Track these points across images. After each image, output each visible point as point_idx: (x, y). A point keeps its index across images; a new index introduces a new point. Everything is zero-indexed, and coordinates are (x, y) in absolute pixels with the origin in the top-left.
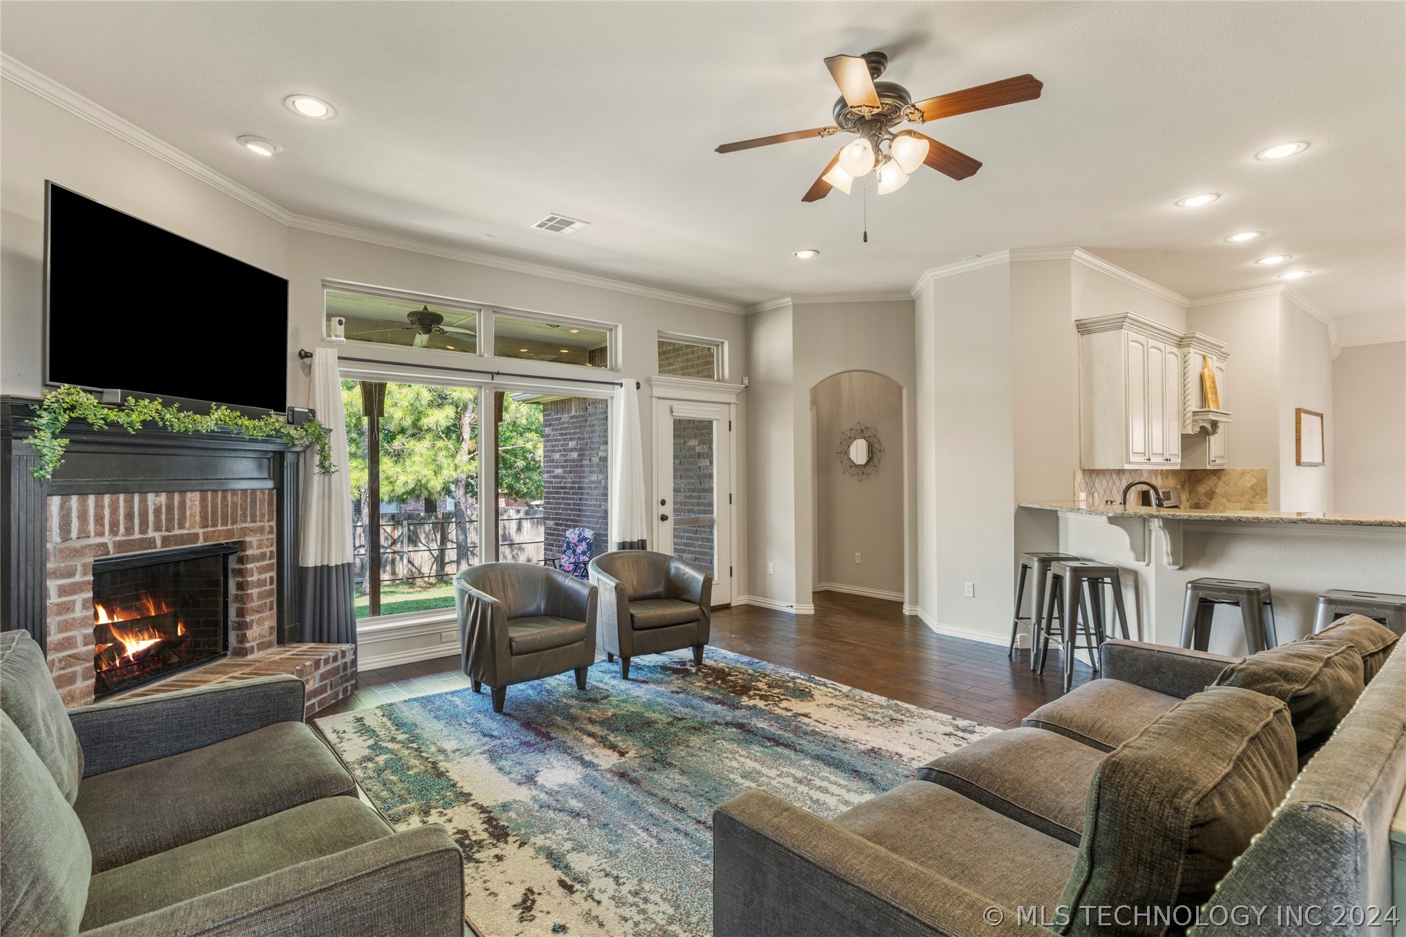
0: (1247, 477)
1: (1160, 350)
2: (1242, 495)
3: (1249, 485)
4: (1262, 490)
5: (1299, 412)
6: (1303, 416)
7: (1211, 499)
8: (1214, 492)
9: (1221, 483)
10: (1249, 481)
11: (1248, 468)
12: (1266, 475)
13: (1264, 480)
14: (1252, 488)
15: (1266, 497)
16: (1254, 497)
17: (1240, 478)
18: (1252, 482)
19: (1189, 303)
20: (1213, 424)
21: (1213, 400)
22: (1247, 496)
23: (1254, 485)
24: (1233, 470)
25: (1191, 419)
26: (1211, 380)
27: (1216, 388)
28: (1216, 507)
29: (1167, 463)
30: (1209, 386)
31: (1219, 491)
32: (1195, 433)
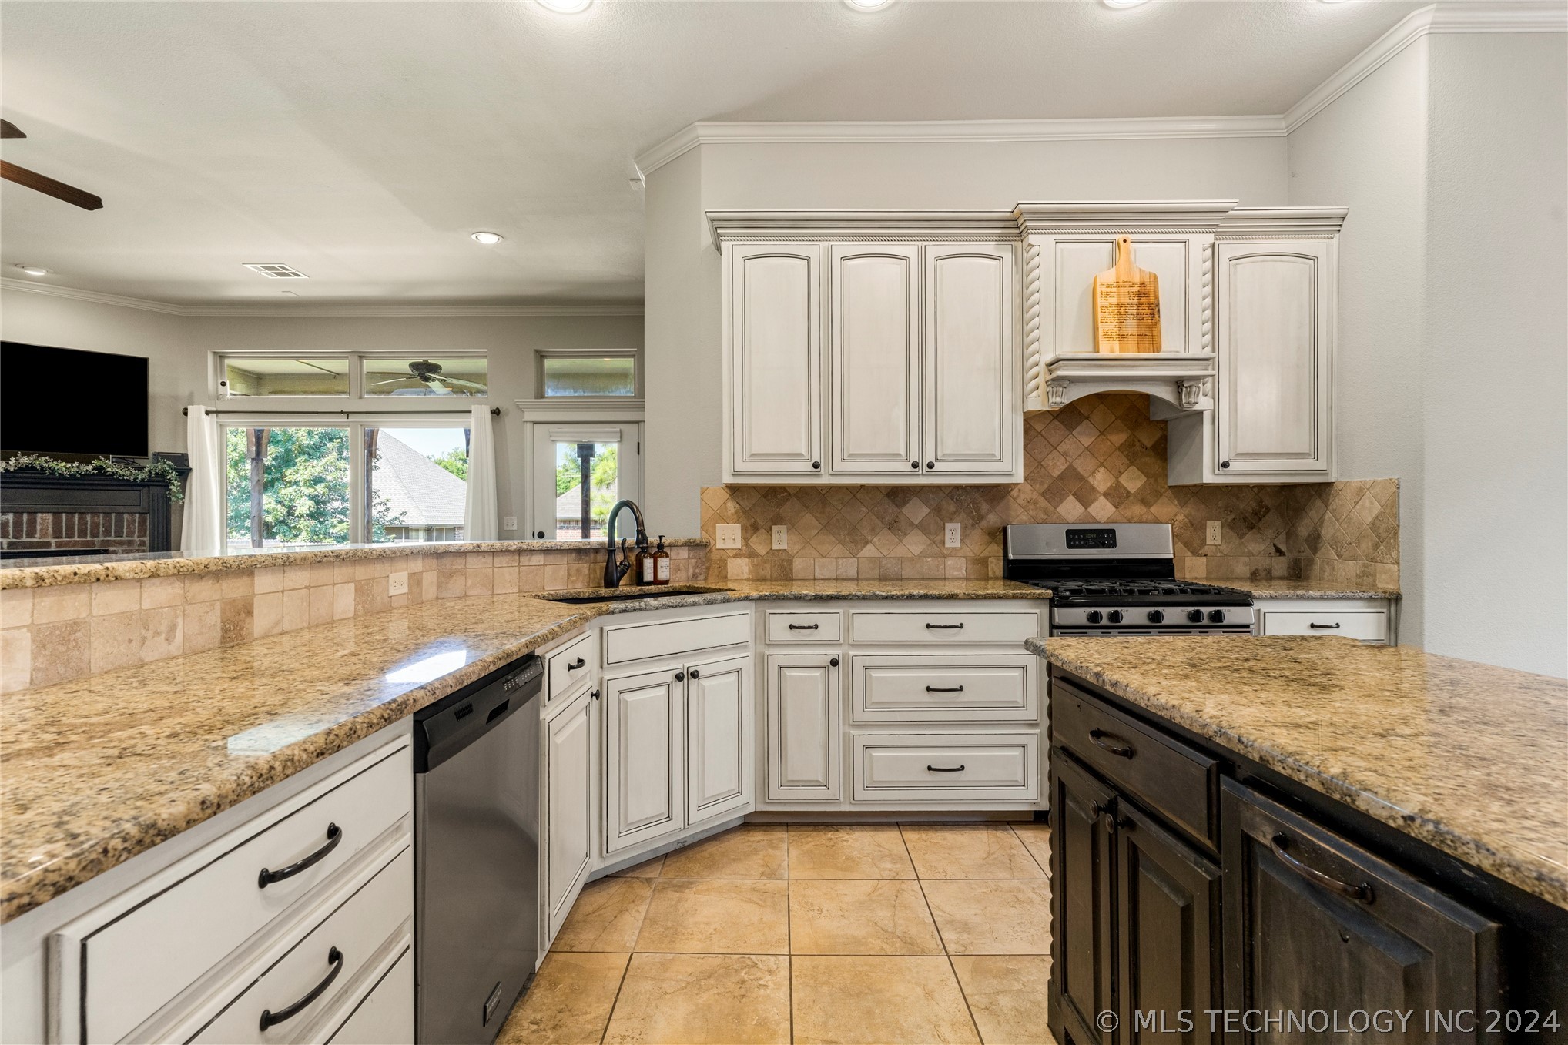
0: (1366, 501)
2: (1358, 542)
3: (1369, 520)
4: (1388, 530)
7: (1315, 549)
8: (1319, 536)
9: (1329, 515)
10: (1368, 511)
11: (1369, 479)
12: (1396, 494)
13: (1392, 505)
14: (1373, 526)
15: (1396, 547)
16: (1376, 546)
17: (1356, 503)
18: (1375, 512)
19: (1283, 125)
20: (1178, 383)
21: (1125, 333)
22: (1366, 546)
23: (1377, 517)
24: (1346, 484)
25: (1041, 380)
26: (1124, 292)
27: (1158, 305)
28: (1323, 570)
29: (924, 472)
30: (1106, 304)
31: (1327, 532)
32: (1057, 408)
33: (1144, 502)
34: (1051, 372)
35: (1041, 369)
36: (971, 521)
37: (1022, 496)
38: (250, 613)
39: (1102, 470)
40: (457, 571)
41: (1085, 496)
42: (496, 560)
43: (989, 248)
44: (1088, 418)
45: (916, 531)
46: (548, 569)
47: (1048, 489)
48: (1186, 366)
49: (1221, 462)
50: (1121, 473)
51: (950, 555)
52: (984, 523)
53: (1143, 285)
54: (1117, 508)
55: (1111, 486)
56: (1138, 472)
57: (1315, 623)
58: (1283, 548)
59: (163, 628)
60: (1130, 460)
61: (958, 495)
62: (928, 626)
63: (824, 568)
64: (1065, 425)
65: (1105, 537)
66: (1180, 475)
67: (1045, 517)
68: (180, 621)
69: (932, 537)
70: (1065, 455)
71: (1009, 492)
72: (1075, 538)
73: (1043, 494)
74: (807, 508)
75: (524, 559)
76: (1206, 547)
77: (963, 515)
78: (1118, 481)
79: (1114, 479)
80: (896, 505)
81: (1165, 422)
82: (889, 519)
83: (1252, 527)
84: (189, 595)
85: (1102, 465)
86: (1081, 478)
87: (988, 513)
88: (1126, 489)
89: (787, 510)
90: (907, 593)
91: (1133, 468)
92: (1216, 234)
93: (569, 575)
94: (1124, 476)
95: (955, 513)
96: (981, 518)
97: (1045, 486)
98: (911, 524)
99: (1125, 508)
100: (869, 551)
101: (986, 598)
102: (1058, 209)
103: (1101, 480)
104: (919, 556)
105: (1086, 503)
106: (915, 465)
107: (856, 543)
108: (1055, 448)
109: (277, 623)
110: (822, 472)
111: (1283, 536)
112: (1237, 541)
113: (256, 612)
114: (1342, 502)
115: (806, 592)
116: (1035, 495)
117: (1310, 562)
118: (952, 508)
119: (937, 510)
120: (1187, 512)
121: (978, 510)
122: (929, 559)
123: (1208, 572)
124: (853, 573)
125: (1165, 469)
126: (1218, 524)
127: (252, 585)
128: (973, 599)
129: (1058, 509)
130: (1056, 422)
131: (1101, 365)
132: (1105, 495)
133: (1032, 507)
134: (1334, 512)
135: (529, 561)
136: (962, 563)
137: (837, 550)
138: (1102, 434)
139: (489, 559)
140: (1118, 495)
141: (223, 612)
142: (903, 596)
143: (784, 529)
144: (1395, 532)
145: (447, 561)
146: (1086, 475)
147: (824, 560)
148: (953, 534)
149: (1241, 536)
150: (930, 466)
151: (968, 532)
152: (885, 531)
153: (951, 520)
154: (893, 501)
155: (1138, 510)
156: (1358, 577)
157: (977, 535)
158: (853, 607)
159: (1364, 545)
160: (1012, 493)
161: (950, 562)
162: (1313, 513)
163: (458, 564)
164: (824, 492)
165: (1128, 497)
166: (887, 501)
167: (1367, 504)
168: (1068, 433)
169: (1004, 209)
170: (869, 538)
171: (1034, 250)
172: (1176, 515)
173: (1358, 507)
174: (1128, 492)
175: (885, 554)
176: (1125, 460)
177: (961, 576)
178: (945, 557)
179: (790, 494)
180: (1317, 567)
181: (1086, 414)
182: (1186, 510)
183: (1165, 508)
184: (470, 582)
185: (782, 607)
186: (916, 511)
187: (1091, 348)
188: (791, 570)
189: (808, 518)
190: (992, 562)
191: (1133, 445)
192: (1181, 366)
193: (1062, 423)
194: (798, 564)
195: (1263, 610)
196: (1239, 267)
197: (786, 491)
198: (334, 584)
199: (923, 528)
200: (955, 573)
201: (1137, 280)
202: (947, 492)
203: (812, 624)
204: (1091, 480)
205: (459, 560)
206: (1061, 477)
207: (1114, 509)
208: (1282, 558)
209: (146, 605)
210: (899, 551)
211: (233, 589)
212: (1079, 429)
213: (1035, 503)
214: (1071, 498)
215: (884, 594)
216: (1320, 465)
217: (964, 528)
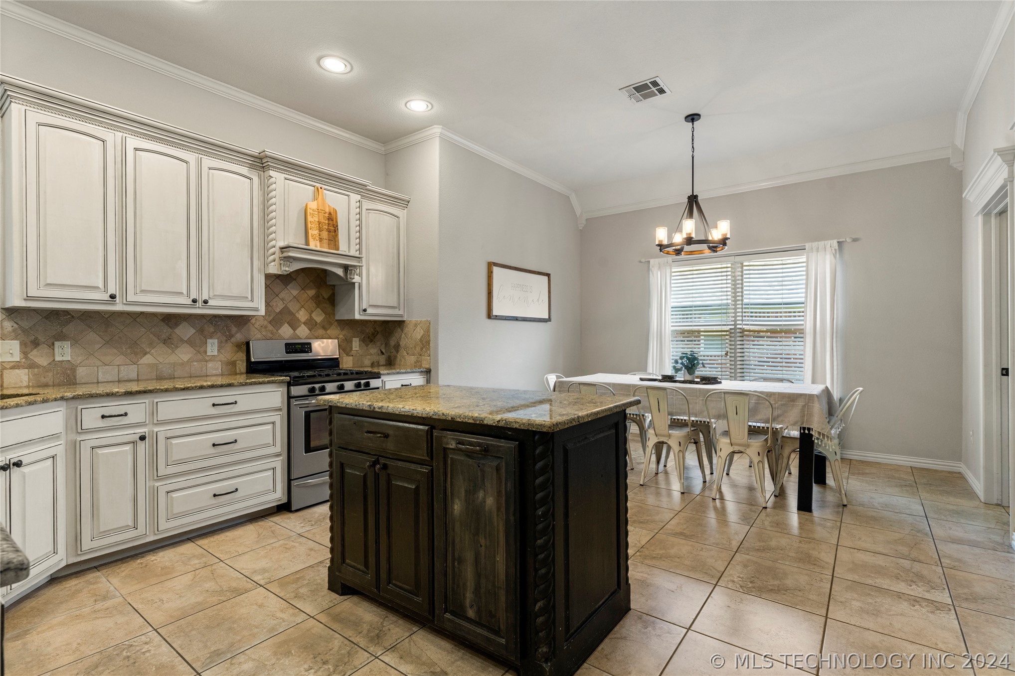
0: (418, 329)
1: (186, 162)
2: (415, 348)
3: (419, 337)
4: (426, 342)
5: (491, 265)
6: (496, 270)
7: (397, 351)
8: (399, 345)
9: (403, 335)
10: (418, 334)
11: (419, 319)
12: (429, 327)
13: (428, 331)
14: (421, 340)
15: (429, 349)
16: (422, 349)
17: (414, 330)
18: (421, 335)
19: (383, 149)
20: (346, 268)
21: (322, 237)
22: (418, 349)
23: (422, 336)
24: (410, 321)
25: (276, 256)
26: (321, 215)
27: (337, 226)
28: (400, 360)
29: (200, 306)
30: (312, 220)
31: (402, 343)
32: (286, 273)
33: (324, 328)
34: (282, 252)
35: (277, 249)
36: (225, 338)
37: (258, 324)
39: (303, 309)
41: (294, 325)
43: (244, 170)
44: (295, 280)
45: (185, 344)
47: (273, 319)
48: (351, 260)
49: (363, 309)
50: (312, 312)
51: (210, 360)
52: (233, 340)
53: (330, 213)
54: (310, 331)
55: (308, 319)
56: (321, 312)
57: (403, 384)
58: (384, 351)
60: (317, 305)
61: (216, 321)
62: (214, 405)
63: (107, 373)
64: (283, 283)
65: (306, 347)
66: (342, 314)
67: (271, 336)
69: (197, 349)
70: (283, 300)
71: (250, 320)
72: (291, 348)
73: (270, 322)
74: (91, 328)
76: (352, 352)
77: (219, 334)
78: (311, 316)
79: (309, 315)
80: (170, 327)
81: (334, 286)
82: (164, 336)
83: (371, 341)
85: (303, 307)
86: (291, 313)
87: (236, 333)
88: (315, 320)
89: (70, 329)
90: (198, 385)
91: (318, 309)
92: (362, 195)
94: (314, 313)
95: (214, 332)
96: (231, 336)
97: (272, 318)
98: (182, 341)
99: (315, 331)
100: (147, 359)
101: (251, 384)
102: (287, 161)
103: (302, 315)
104: (188, 361)
105: (294, 329)
106: (194, 301)
107: (136, 354)
108: (277, 296)
110: (118, 301)
111: (384, 345)
112: (365, 348)
114: (408, 329)
115: (117, 390)
116: (266, 323)
117: (396, 357)
118: (212, 329)
119: (201, 331)
120: (344, 334)
121: (229, 331)
122: (195, 363)
123: (353, 364)
124: (134, 375)
125: (334, 310)
126: (357, 339)
128: (243, 385)
129: (279, 331)
130: (278, 281)
131: (311, 253)
132: (304, 323)
133: (263, 330)
134: (405, 334)
136: (219, 365)
137: (120, 359)
138: (303, 289)
140: (311, 324)
142: (196, 387)
143: (67, 345)
144: (428, 342)
146: (294, 312)
147: (107, 367)
148: (212, 347)
149: (367, 346)
150: (206, 302)
151: (223, 345)
152: (161, 344)
153: (211, 338)
154: (167, 324)
155: (321, 332)
156: (415, 363)
157: (229, 347)
158: (156, 398)
159: (417, 349)
160: (251, 321)
161: (210, 365)
162: (396, 334)
164: (106, 316)
165: (316, 325)
166: (162, 324)
167: (419, 331)
168: (284, 287)
169: (255, 151)
170: (148, 350)
171: (272, 180)
172: (339, 335)
173: (415, 332)
174: (316, 322)
175: (161, 361)
176: (314, 305)
177: (218, 373)
178: (207, 361)
179: (73, 317)
180: (398, 360)
181: (294, 277)
182: (344, 332)
183: (334, 330)
185: (90, 403)
186: (186, 331)
187: (303, 242)
188: (75, 377)
189: (92, 336)
190: (238, 364)
191: (319, 296)
192: (348, 259)
193: (281, 281)
194: (81, 372)
195: (384, 380)
196: (370, 214)
197: (70, 314)
199: (190, 342)
200: (214, 372)
201: (327, 211)
202: (208, 319)
203: (123, 413)
204: (297, 315)
206: (280, 312)
207: (309, 332)
208: (383, 356)
210: (173, 359)
212: (290, 285)
213: (266, 327)
214: (286, 325)
215: (182, 386)
216: (401, 312)
217: (220, 343)
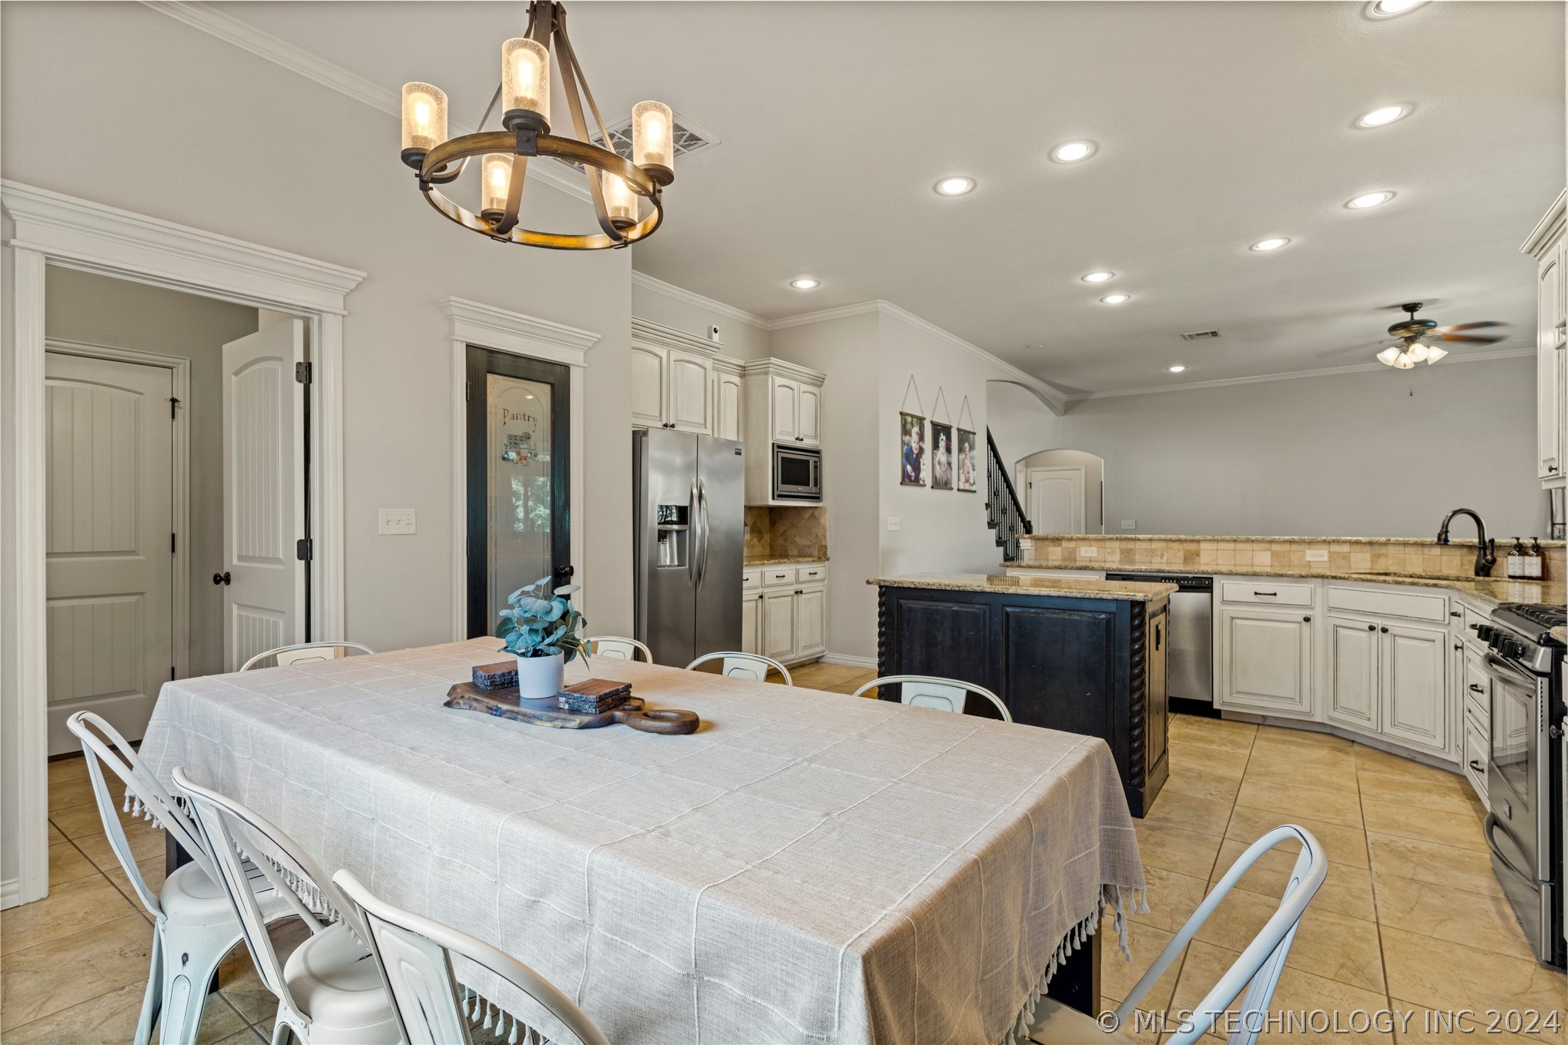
38: (1198, 555)
40: (1382, 554)
42: (1407, 549)
46: (1444, 558)
59: (1159, 554)
68: (1165, 554)
75: (1426, 550)
84: (1169, 546)
93: (1462, 564)
109: (1214, 561)
113: (1201, 555)
127: (1199, 546)
135: (1430, 551)
139: (1401, 548)
141: (1185, 553)
145: (1376, 547)
163: (1383, 550)
184: (1390, 562)
198: (1253, 551)
205: (1383, 548)
209: (1153, 547)
211: (1192, 547)
